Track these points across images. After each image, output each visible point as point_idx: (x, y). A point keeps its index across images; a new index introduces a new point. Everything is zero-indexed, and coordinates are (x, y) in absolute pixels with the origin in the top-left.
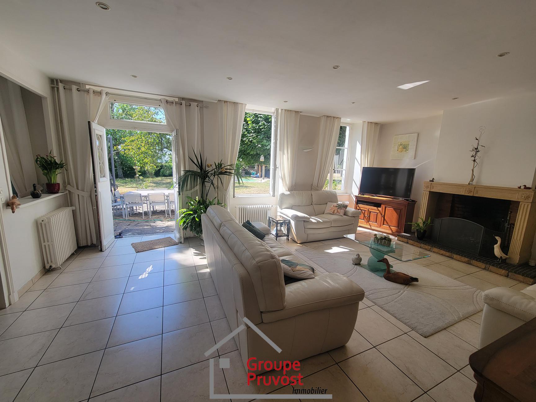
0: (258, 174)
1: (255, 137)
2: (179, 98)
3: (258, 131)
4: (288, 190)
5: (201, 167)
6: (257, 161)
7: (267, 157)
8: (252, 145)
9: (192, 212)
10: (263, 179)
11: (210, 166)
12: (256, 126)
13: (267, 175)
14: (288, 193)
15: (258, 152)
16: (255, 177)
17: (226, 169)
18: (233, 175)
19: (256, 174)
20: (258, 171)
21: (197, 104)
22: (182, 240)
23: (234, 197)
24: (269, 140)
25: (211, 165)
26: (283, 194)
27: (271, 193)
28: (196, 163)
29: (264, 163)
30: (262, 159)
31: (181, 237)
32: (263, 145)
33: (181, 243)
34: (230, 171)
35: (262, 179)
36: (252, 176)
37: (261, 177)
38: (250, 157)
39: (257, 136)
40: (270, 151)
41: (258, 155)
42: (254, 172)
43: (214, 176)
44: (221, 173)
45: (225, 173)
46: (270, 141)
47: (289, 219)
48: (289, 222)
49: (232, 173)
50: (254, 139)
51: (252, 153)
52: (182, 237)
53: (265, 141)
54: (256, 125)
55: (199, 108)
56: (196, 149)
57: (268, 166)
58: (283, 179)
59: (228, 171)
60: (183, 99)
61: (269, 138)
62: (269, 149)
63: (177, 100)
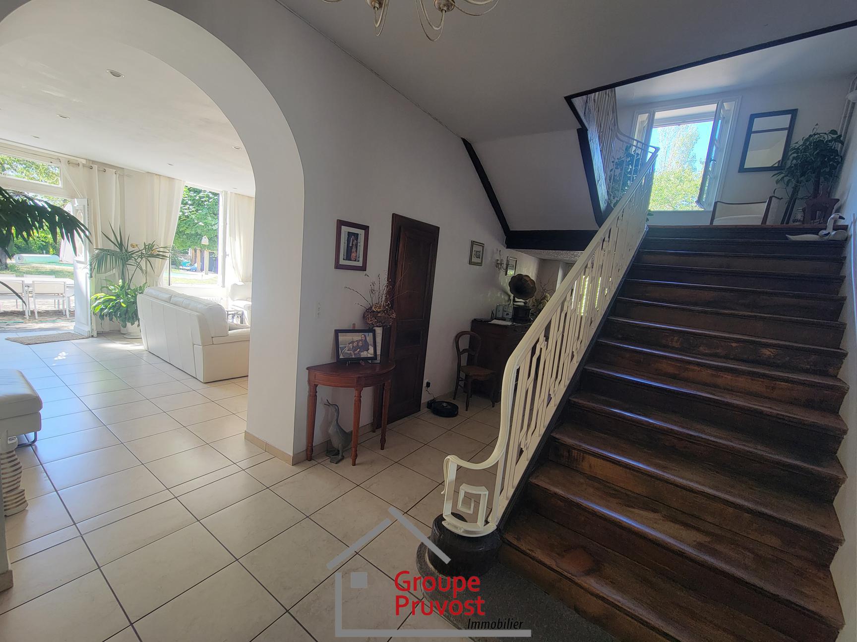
0: (196, 265)
1: (193, 211)
2: (88, 160)
3: (199, 204)
4: (242, 280)
5: (121, 245)
6: (197, 243)
7: (213, 240)
8: (189, 221)
9: (114, 298)
10: (207, 274)
11: (135, 246)
12: (196, 196)
13: (213, 267)
14: (242, 283)
15: (199, 232)
16: (188, 270)
17: (158, 251)
18: (168, 258)
19: (191, 265)
20: (194, 260)
21: (115, 170)
22: (95, 334)
23: (169, 285)
24: (216, 217)
25: (137, 245)
26: (235, 286)
27: (221, 284)
28: (113, 240)
29: (208, 247)
30: (205, 241)
31: (92, 330)
32: (206, 224)
33: (92, 336)
34: (164, 254)
35: (203, 273)
36: (181, 267)
37: (202, 270)
38: (184, 236)
39: (197, 211)
40: (218, 233)
41: (199, 236)
42: (186, 261)
43: (142, 258)
44: (152, 256)
45: (157, 256)
46: (218, 218)
47: (242, 309)
48: (243, 314)
49: (167, 257)
50: (193, 214)
51: (188, 231)
52: (95, 329)
53: (210, 218)
54: (195, 194)
55: (117, 176)
56: (113, 222)
57: (215, 252)
58: (235, 267)
59: (161, 253)
60: (94, 162)
61: (216, 215)
62: (217, 230)
63: (84, 162)
